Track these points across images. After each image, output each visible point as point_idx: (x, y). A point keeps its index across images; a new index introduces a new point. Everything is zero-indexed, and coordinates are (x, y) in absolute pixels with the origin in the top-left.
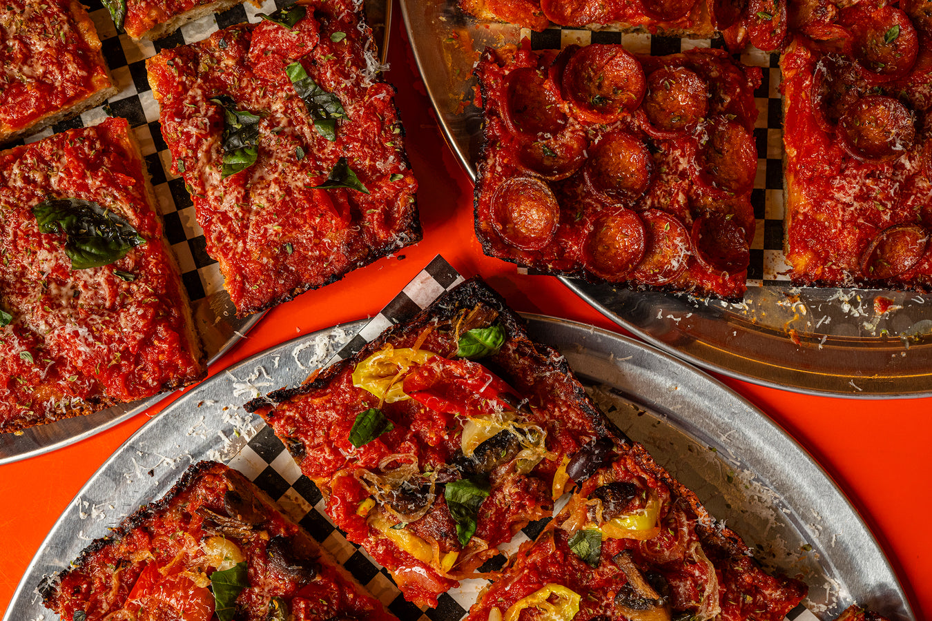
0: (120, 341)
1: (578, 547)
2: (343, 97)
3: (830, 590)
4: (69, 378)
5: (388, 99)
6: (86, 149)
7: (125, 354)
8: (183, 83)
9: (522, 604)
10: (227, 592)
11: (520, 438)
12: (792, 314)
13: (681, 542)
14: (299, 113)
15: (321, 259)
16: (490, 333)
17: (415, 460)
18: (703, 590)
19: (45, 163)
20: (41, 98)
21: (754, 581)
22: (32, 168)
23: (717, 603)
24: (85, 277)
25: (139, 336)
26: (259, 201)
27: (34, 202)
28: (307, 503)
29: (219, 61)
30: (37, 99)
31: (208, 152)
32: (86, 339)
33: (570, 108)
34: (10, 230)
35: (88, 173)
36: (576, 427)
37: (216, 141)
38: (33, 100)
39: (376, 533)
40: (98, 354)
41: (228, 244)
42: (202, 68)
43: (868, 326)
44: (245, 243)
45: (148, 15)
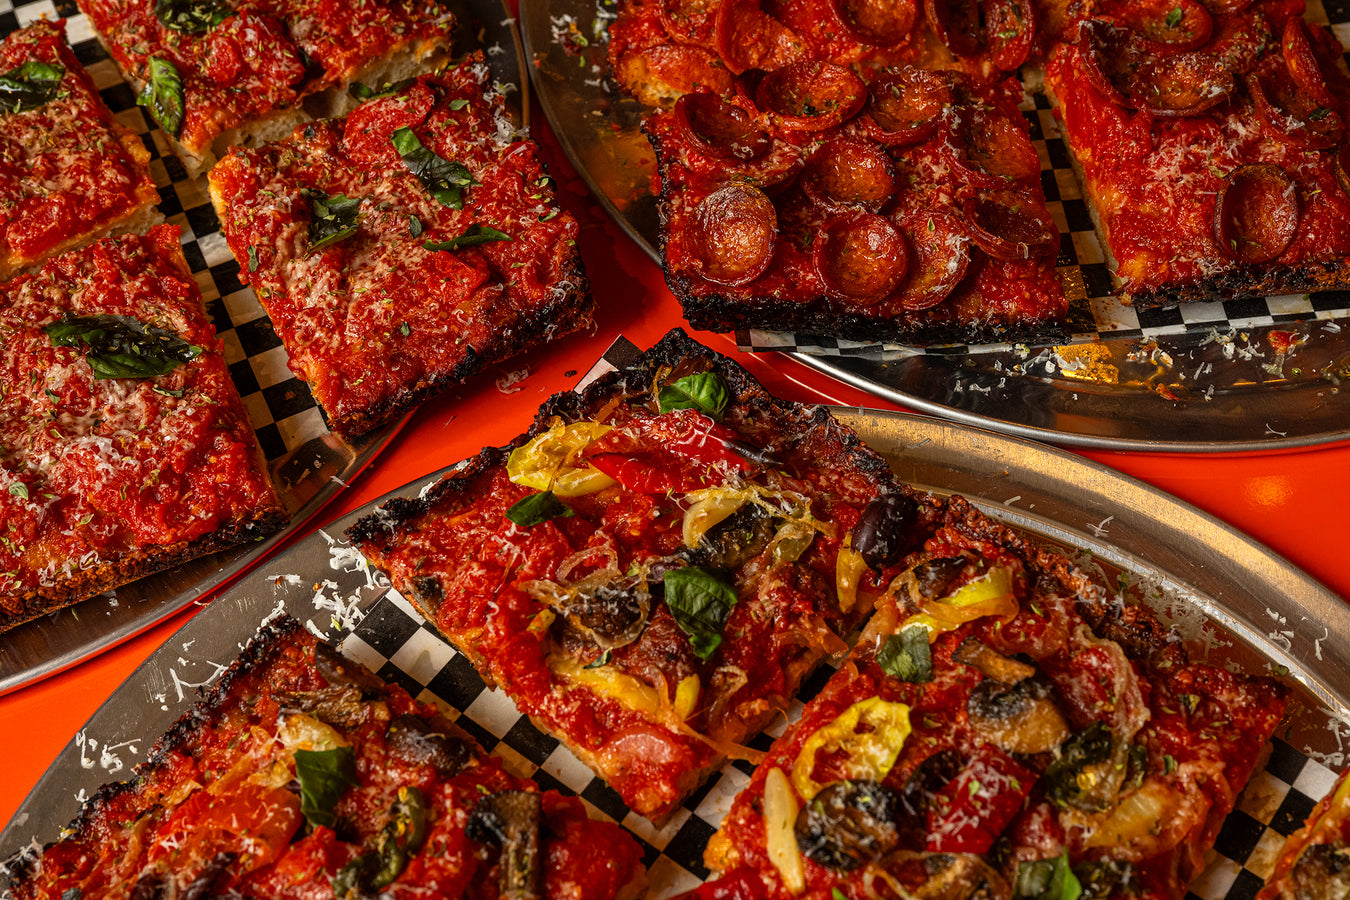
0: (159, 455)
1: (894, 665)
2: (469, 162)
3: (1341, 730)
4: (80, 519)
5: (529, 153)
6: (123, 254)
7: (166, 475)
8: (257, 177)
9: (816, 742)
10: (321, 781)
11: (771, 509)
12: (1153, 368)
13: (1057, 623)
14: (413, 190)
15: (450, 336)
16: (704, 380)
17: (613, 555)
18: (1110, 685)
19: (65, 278)
20: (66, 206)
21: (1195, 680)
22: (46, 284)
23: (1141, 705)
24: (112, 399)
25: (188, 445)
26: (361, 287)
27: (48, 321)
28: (452, 709)
29: (304, 155)
30: (62, 208)
31: (290, 241)
32: (110, 457)
33: (771, 119)
34: (10, 355)
35: (125, 276)
36: (857, 500)
37: (300, 230)
38: (56, 209)
39: (563, 682)
40: (126, 474)
41: (318, 340)
42: (283, 162)
43: (1270, 368)
44: (342, 335)
45: (212, 117)
